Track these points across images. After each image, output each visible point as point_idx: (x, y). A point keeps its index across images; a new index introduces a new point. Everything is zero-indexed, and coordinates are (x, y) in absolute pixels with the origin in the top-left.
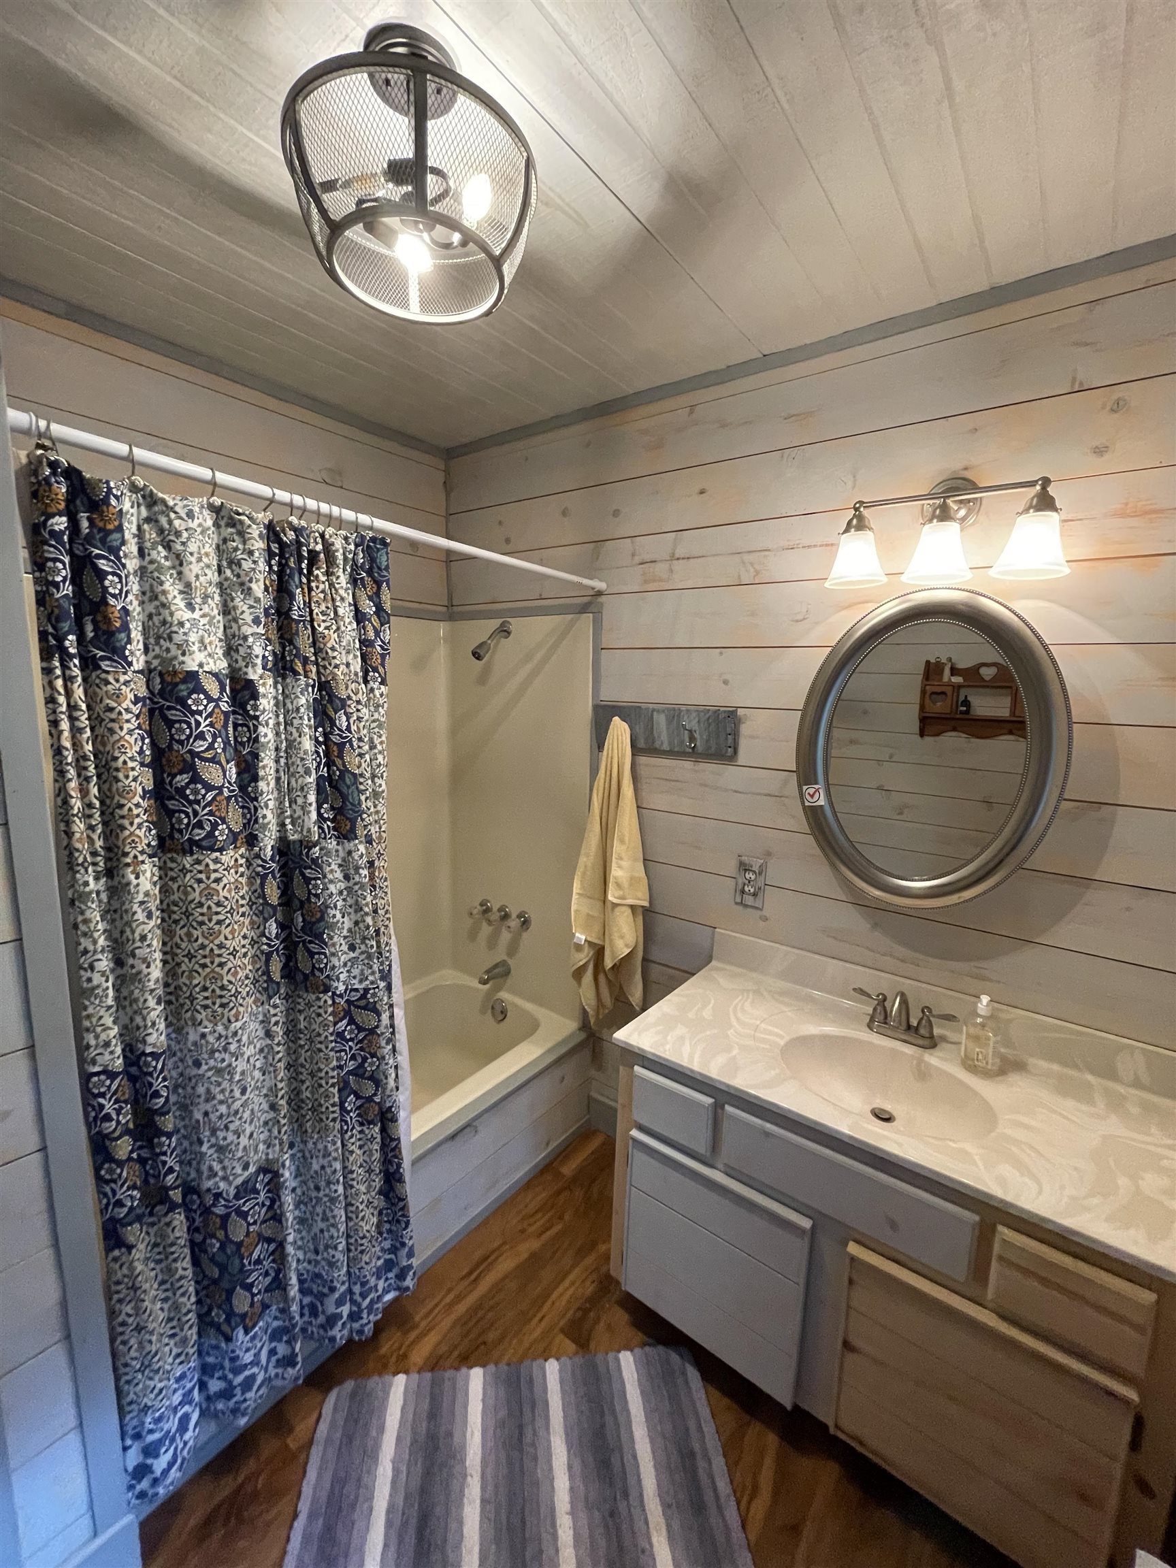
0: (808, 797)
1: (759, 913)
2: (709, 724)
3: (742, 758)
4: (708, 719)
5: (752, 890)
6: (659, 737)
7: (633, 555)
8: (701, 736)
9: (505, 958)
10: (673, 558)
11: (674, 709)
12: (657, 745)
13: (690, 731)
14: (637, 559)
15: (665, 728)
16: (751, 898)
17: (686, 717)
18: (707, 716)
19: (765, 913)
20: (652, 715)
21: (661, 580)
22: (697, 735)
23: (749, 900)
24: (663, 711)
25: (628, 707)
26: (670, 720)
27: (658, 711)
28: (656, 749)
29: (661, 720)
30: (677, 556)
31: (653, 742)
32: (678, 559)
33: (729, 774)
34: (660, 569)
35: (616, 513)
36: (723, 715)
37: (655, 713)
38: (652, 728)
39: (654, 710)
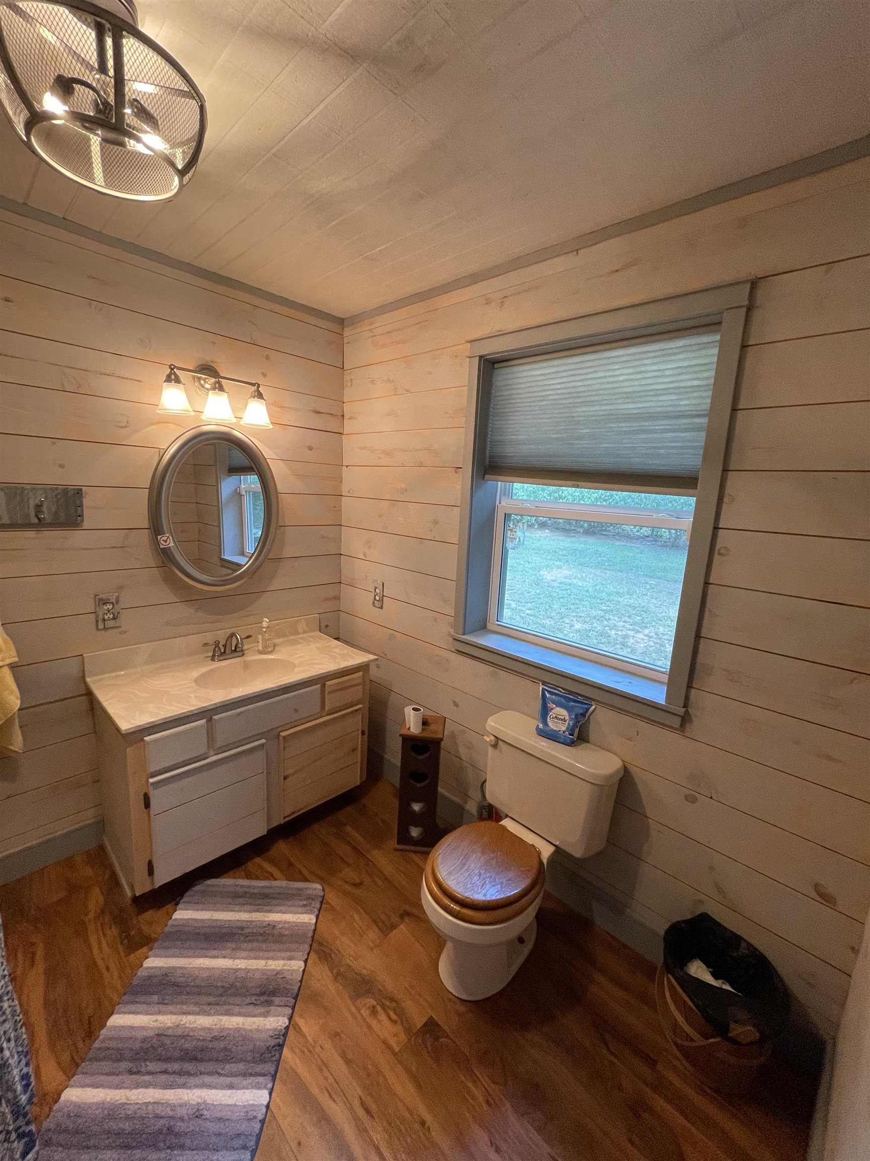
0: (162, 542)
1: (119, 630)
2: (57, 500)
3: (86, 525)
4: (57, 495)
5: (111, 616)
16: (113, 622)
17: (32, 494)
18: (56, 493)
19: (123, 628)
23: (110, 624)
33: (77, 537)
36: (72, 492)
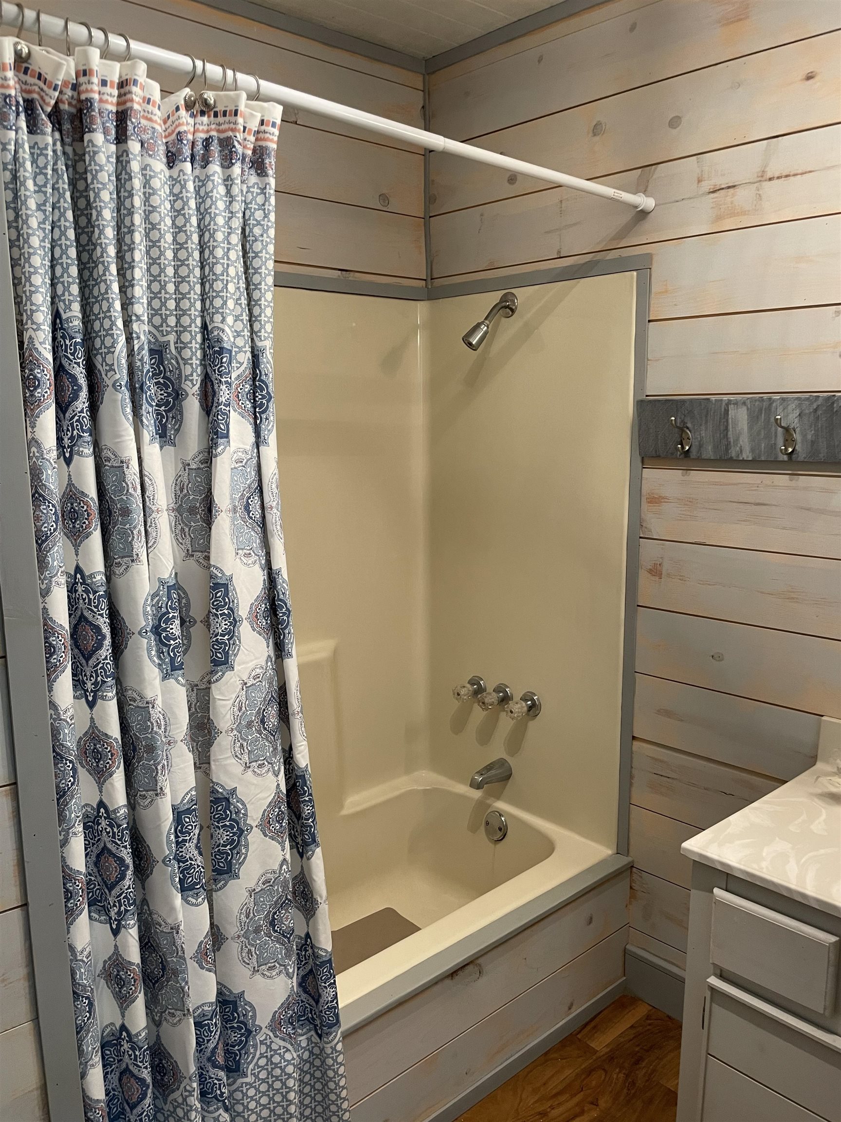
2: (818, 418)
4: (816, 410)
6: (737, 440)
7: (699, 181)
8: (804, 436)
9: (504, 756)
10: (764, 178)
11: (762, 399)
12: (733, 453)
13: (787, 430)
14: (707, 186)
15: (746, 428)
17: (780, 410)
18: (815, 406)
20: (727, 412)
21: (744, 213)
22: (797, 436)
24: (744, 403)
25: (691, 400)
26: (753, 418)
27: (736, 403)
28: (731, 459)
29: (740, 418)
30: (769, 175)
31: (728, 447)
32: (770, 179)
34: (743, 196)
35: (675, 122)
37: (731, 407)
38: (727, 429)
39: (729, 402)
